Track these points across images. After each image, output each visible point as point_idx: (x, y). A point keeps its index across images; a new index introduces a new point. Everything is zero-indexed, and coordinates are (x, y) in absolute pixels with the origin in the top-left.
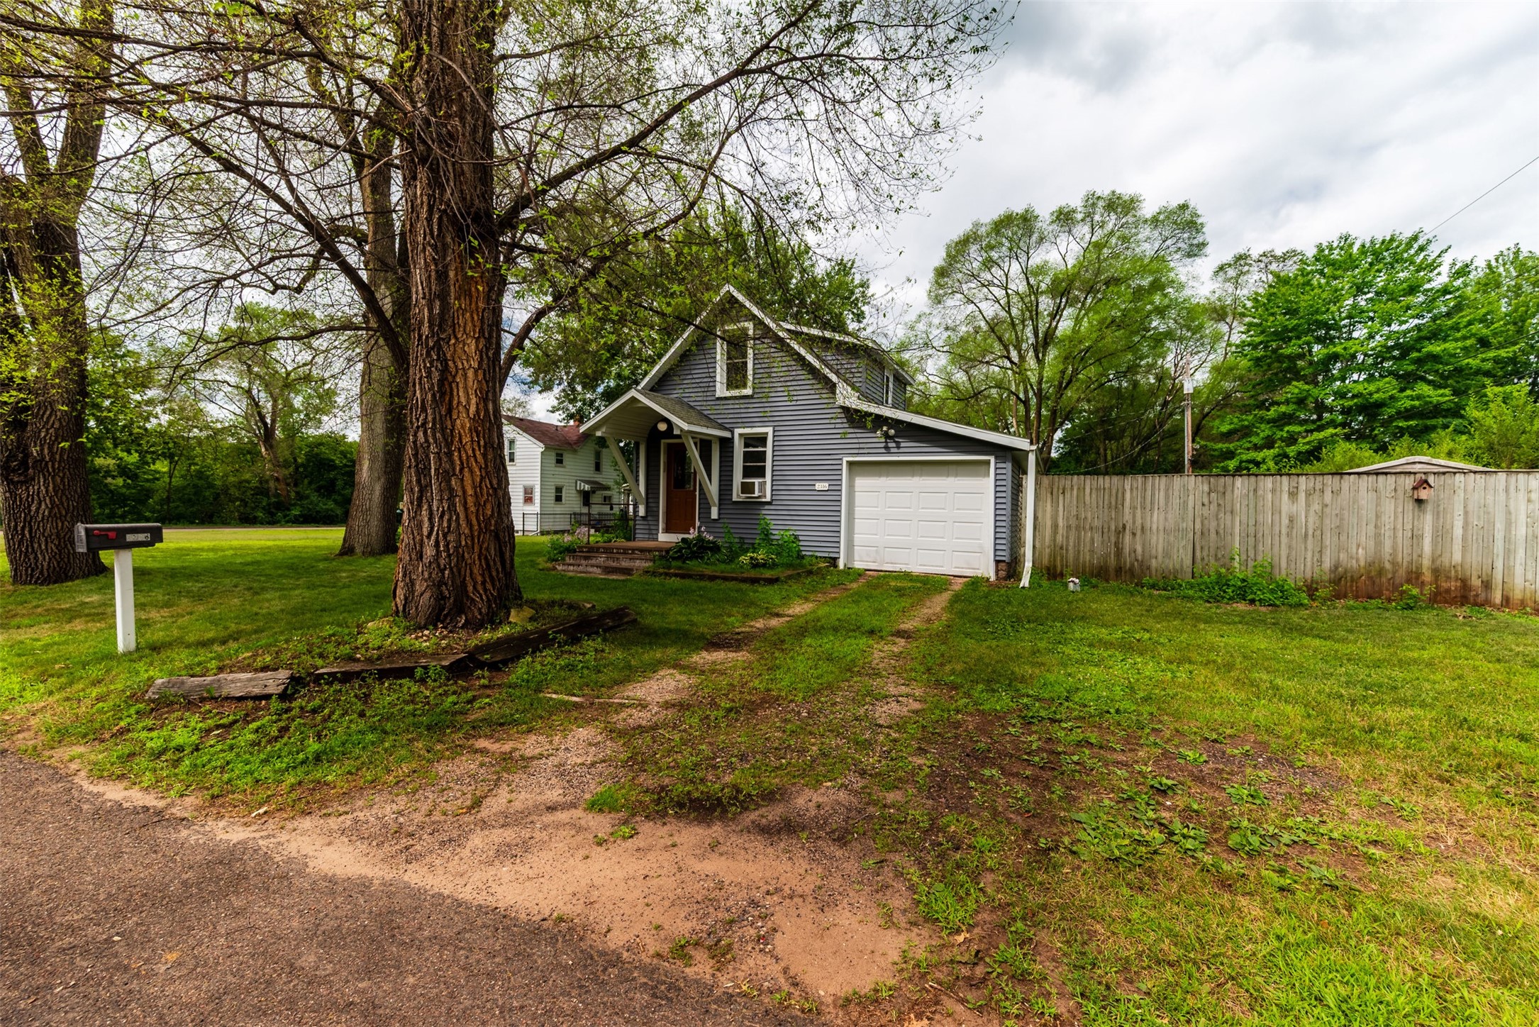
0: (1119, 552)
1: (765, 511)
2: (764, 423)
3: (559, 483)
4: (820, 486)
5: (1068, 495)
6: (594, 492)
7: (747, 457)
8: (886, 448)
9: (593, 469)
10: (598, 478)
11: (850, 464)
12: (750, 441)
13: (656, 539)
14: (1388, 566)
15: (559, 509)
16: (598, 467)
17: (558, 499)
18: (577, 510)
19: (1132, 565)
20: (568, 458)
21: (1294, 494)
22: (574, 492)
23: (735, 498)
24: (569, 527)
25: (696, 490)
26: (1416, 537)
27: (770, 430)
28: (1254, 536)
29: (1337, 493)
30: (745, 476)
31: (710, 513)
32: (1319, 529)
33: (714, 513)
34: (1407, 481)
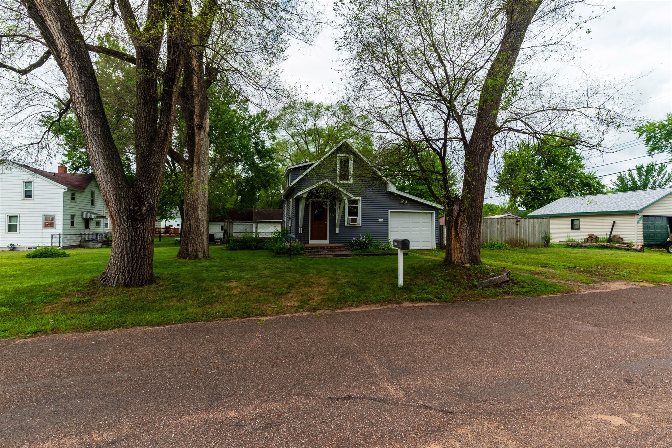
1: (359, 229)
2: (357, 195)
3: (73, 213)
4: (381, 220)
7: (350, 208)
8: (403, 207)
9: (90, 203)
10: (94, 210)
11: (390, 212)
12: (350, 202)
13: (308, 243)
14: (513, 240)
16: (93, 203)
17: (72, 224)
18: (82, 231)
20: (77, 196)
21: (498, 223)
22: (81, 219)
23: (346, 225)
24: (78, 243)
25: (326, 221)
26: (517, 233)
27: (361, 198)
28: (492, 234)
29: (505, 223)
30: (349, 216)
31: (335, 231)
32: (502, 231)
33: (337, 231)
34: (515, 220)
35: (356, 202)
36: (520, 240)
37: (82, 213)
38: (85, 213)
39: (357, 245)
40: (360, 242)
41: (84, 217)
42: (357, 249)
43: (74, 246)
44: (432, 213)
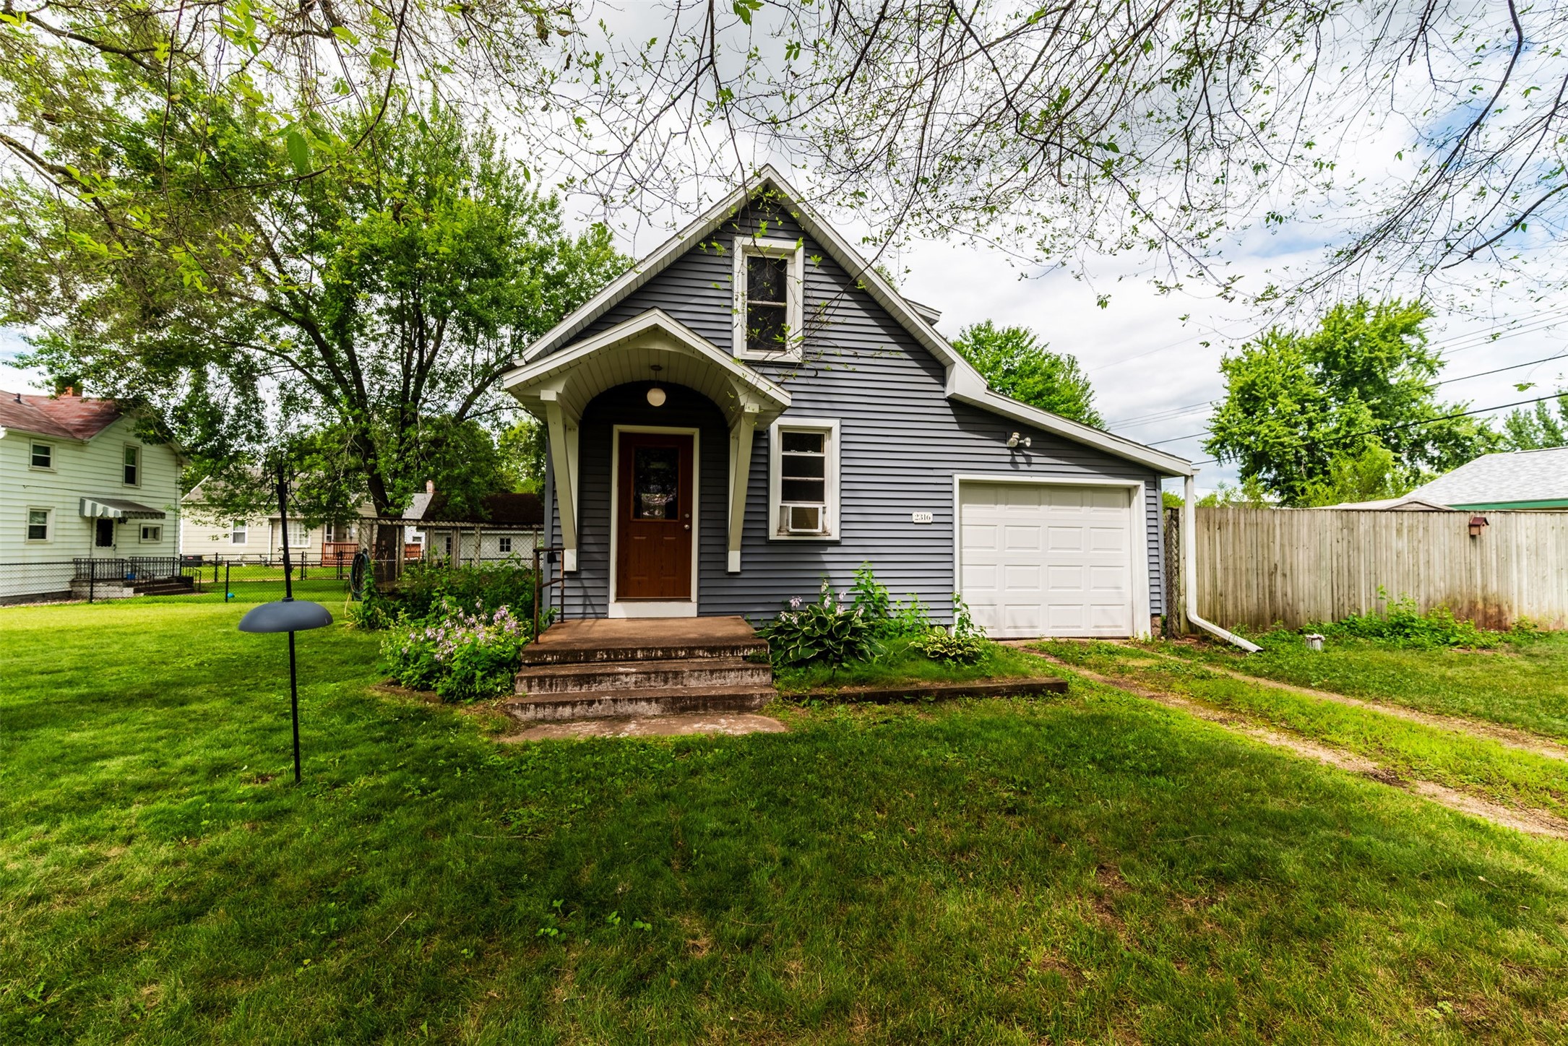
0: (1272, 594)
1: (828, 556)
2: (819, 412)
3: (41, 504)
4: (918, 516)
5: (1224, 531)
6: (122, 521)
7: (790, 466)
8: (1013, 463)
9: (119, 475)
10: (132, 495)
11: (963, 484)
12: (792, 439)
13: (604, 616)
14: (1459, 598)
15: (37, 551)
16: (131, 476)
17: (37, 532)
18: (84, 554)
19: (1285, 611)
20: (60, 457)
21: (1399, 531)
22: (78, 520)
23: (773, 535)
24: (66, 587)
25: (690, 521)
26: (1470, 570)
27: (835, 424)
28: (1374, 575)
29: (1426, 529)
30: (786, 497)
31: (726, 562)
32: (1417, 564)
33: (734, 562)
34: (1465, 519)
35: (815, 440)
36: (1485, 599)
37: (82, 503)
38: (88, 504)
39: (807, 638)
40: (822, 622)
41: (88, 513)
42: (801, 663)
43: (43, 595)
44: (1130, 491)
